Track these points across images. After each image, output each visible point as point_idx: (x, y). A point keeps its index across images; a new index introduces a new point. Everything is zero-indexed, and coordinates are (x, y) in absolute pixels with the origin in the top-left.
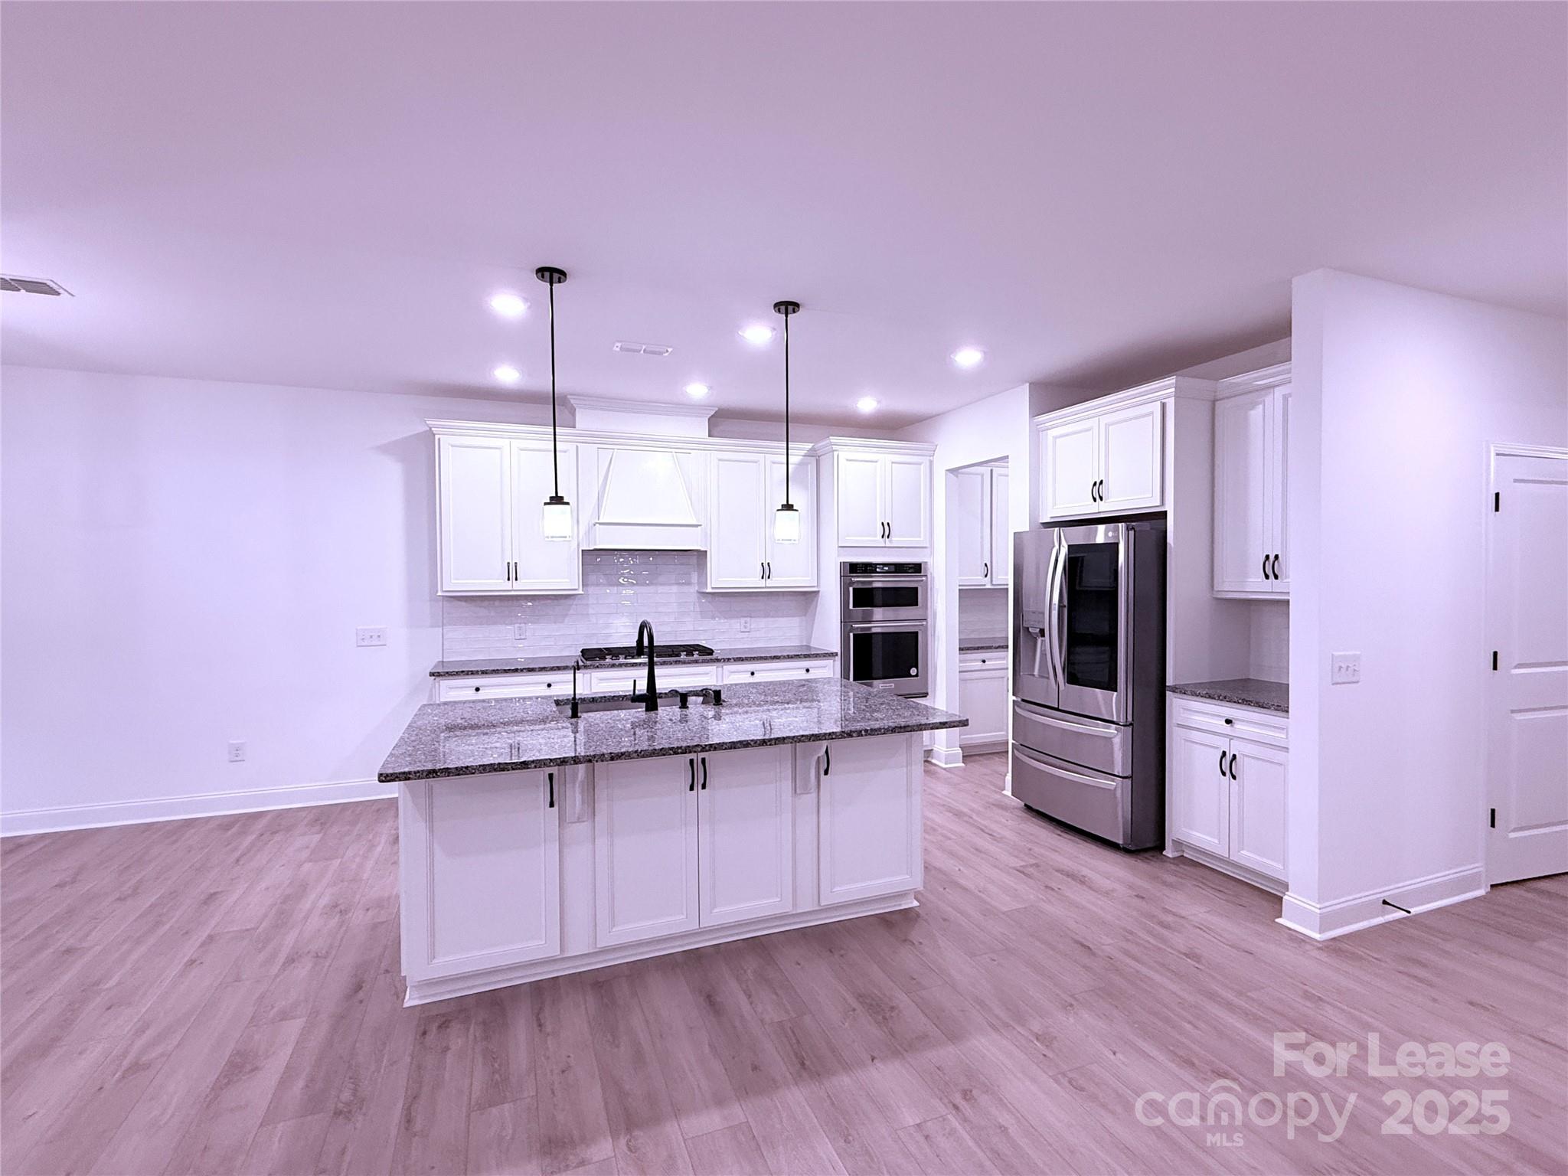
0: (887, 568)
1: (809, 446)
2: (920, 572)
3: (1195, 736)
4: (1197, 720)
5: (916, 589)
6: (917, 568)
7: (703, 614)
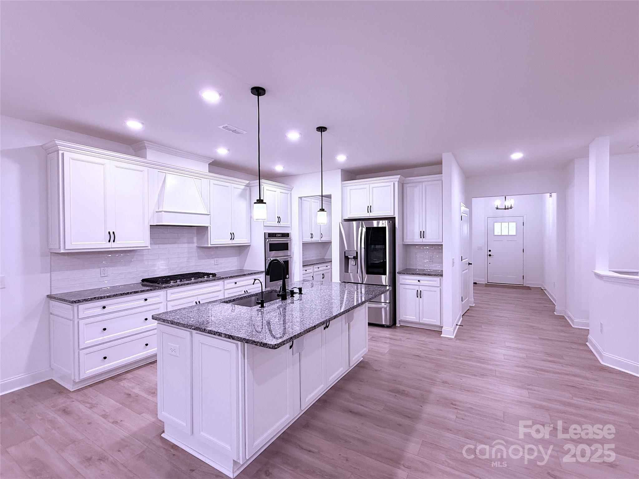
0: (279, 235)
1: (248, 182)
2: (289, 237)
3: (407, 287)
4: (408, 282)
5: (288, 243)
6: (287, 235)
7: (200, 258)
